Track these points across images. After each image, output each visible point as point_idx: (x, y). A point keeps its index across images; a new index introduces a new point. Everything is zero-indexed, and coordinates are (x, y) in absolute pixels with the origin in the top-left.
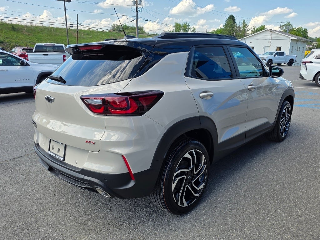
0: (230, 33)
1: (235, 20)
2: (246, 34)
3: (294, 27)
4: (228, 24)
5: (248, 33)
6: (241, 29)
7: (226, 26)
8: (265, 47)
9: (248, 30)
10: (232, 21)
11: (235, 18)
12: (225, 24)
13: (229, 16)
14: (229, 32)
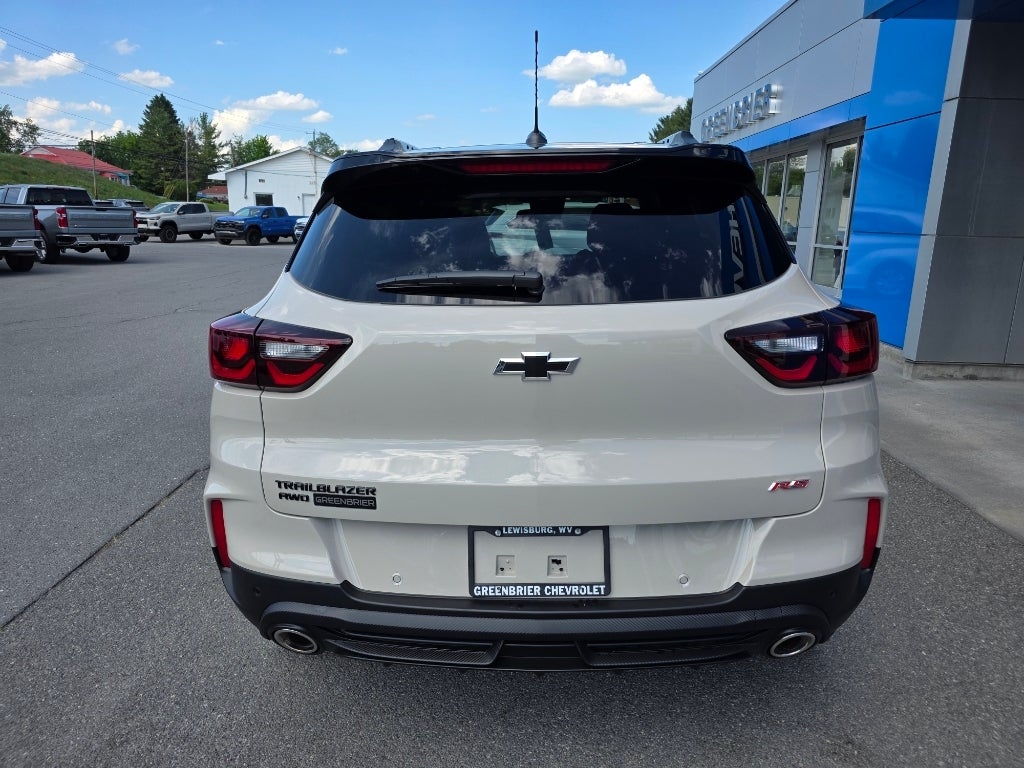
0: (166, 150)
1: (174, 112)
2: (217, 156)
3: (341, 149)
4: (154, 122)
5: (223, 155)
6: (200, 143)
7: (147, 128)
8: (303, 195)
9: (220, 145)
10: (166, 115)
11: (175, 108)
12: (145, 121)
13: (152, 97)
14: (161, 145)
